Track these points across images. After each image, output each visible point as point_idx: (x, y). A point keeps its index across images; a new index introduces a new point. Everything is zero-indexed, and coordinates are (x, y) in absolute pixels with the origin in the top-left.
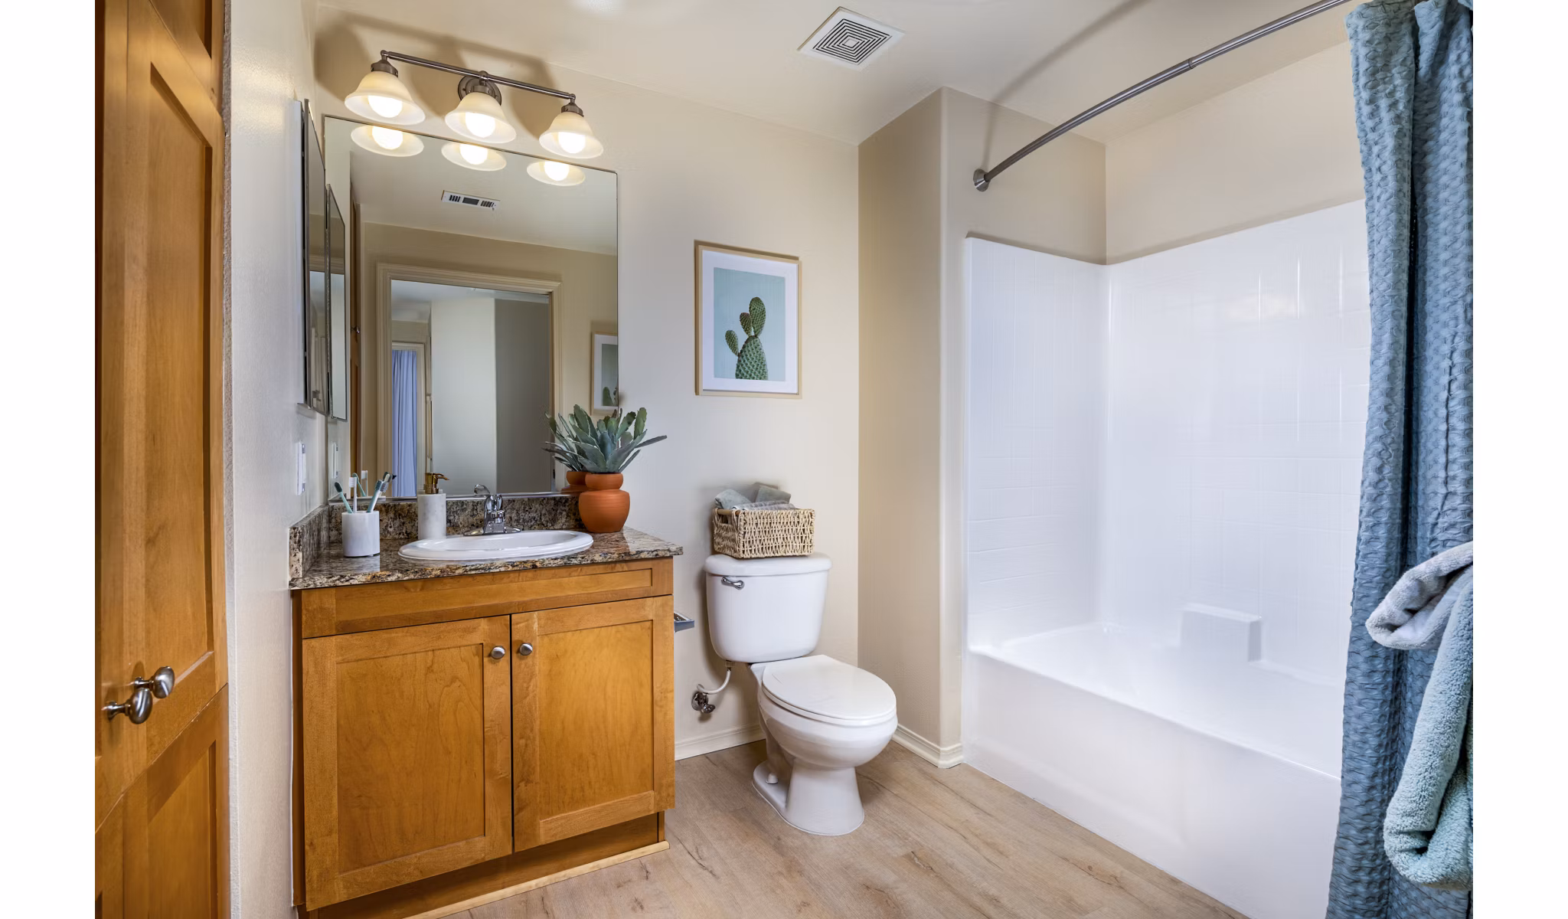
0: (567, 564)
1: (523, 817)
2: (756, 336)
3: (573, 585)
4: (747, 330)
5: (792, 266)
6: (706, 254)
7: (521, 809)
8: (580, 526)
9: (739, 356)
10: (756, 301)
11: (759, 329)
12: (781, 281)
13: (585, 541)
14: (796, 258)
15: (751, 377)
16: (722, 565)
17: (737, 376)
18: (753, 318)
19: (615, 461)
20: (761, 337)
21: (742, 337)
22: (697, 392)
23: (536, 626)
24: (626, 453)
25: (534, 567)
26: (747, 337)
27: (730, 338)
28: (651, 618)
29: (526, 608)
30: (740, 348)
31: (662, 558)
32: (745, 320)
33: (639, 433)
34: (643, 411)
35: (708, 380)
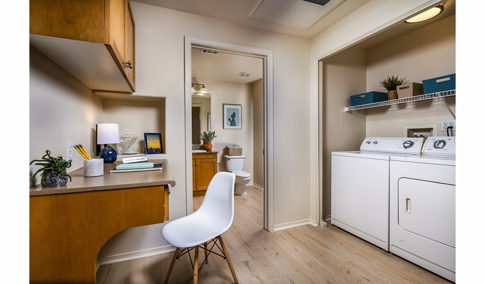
0: (203, 154)
1: (197, 186)
2: (234, 119)
3: (204, 157)
4: (232, 118)
5: (240, 107)
6: (225, 106)
7: (197, 185)
8: (205, 150)
9: (231, 122)
10: (234, 113)
11: (234, 117)
12: (238, 109)
13: (205, 151)
14: (240, 105)
15: (233, 126)
16: (227, 156)
17: (231, 126)
18: (233, 116)
19: (210, 140)
20: (235, 119)
21: (231, 119)
22: (223, 128)
23: (199, 161)
24: (212, 139)
25: (199, 153)
26: (232, 119)
27: (229, 119)
28: (214, 161)
29: (198, 159)
30: (231, 121)
31: (216, 153)
32: (232, 116)
33: (214, 135)
34: (214, 132)
35: (225, 127)
